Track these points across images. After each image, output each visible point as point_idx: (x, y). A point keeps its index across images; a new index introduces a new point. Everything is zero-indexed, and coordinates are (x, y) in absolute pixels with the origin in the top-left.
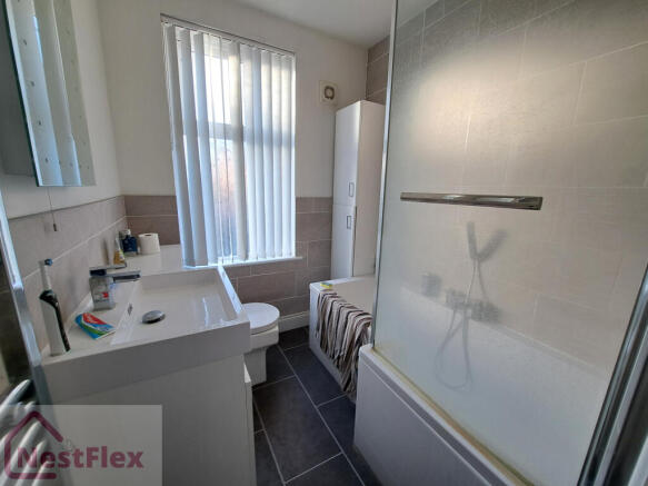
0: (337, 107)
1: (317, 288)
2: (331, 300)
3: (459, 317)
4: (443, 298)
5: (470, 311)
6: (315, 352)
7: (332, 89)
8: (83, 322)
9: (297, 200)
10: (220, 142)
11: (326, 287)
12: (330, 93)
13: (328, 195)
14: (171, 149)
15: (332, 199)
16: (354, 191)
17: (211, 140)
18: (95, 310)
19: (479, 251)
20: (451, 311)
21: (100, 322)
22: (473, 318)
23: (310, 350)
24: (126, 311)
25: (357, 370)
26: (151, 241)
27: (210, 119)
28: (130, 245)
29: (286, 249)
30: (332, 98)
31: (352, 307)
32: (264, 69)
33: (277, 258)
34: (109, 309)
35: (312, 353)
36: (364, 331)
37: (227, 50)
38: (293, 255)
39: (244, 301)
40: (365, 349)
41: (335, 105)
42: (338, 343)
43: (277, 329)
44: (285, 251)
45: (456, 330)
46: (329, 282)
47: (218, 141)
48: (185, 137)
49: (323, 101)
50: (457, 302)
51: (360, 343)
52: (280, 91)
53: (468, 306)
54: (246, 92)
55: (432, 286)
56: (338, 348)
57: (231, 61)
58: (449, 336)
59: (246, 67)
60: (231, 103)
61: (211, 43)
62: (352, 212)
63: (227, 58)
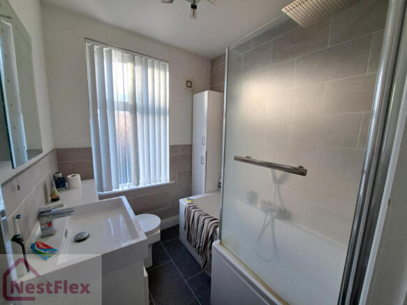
0: (194, 92)
1: (184, 203)
2: (193, 210)
3: (269, 217)
4: (259, 205)
5: (274, 214)
6: (183, 243)
7: (191, 82)
8: (36, 248)
9: (170, 147)
10: (122, 113)
11: (190, 202)
12: (189, 84)
13: (189, 143)
14: (89, 118)
15: (192, 145)
16: (205, 141)
17: (116, 112)
18: (42, 237)
19: (278, 178)
20: (265, 214)
21: (48, 247)
22: (276, 218)
23: (180, 241)
24: (64, 236)
25: (211, 255)
26: (76, 179)
27: (115, 99)
28: (61, 183)
29: (164, 177)
30: (191, 87)
31: (207, 215)
32: (150, 70)
33: (158, 183)
34: (52, 235)
35: (181, 243)
36: (214, 231)
37: (126, 59)
38: (168, 181)
39: (137, 213)
40: (216, 244)
41: (192, 91)
42: (198, 238)
43: (159, 231)
44: (163, 178)
45: (268, 224)
46: (191, 198)
47: (120, 112)
48: (98, 110)
49: (186, 88)
50: (267, 208)
51: (212, 239)
52: (159, 83)
53: (274, 211)
54: (139, 84)
55: (253, 198)
56: (198, 241)
57: (129, 66)
58: (264, 229)
59: (138, 69)
60: (129, 90)
61: (116, 55)
62: (204, 155)
63: (127, 63)
